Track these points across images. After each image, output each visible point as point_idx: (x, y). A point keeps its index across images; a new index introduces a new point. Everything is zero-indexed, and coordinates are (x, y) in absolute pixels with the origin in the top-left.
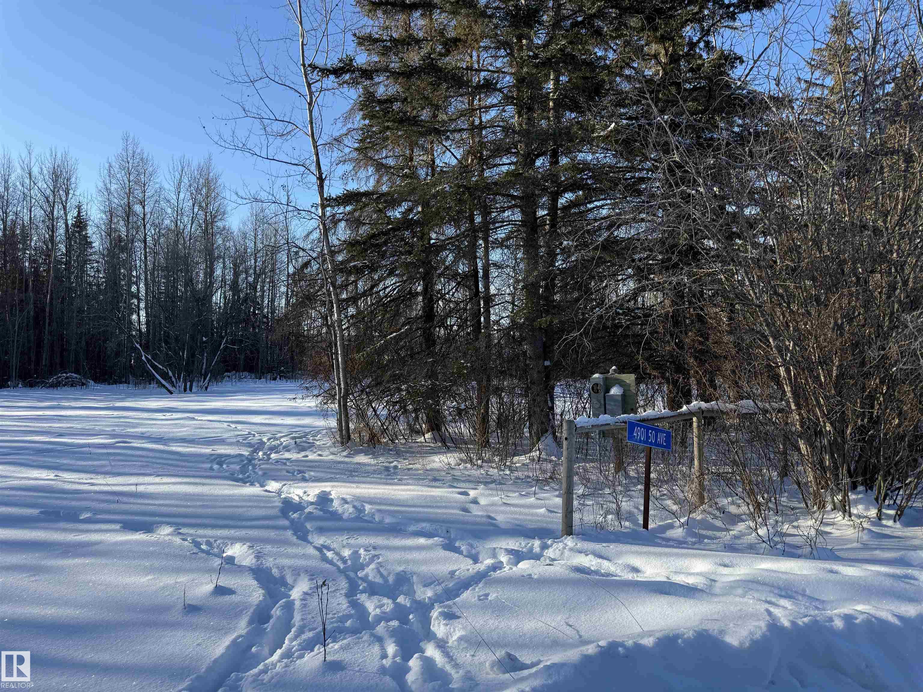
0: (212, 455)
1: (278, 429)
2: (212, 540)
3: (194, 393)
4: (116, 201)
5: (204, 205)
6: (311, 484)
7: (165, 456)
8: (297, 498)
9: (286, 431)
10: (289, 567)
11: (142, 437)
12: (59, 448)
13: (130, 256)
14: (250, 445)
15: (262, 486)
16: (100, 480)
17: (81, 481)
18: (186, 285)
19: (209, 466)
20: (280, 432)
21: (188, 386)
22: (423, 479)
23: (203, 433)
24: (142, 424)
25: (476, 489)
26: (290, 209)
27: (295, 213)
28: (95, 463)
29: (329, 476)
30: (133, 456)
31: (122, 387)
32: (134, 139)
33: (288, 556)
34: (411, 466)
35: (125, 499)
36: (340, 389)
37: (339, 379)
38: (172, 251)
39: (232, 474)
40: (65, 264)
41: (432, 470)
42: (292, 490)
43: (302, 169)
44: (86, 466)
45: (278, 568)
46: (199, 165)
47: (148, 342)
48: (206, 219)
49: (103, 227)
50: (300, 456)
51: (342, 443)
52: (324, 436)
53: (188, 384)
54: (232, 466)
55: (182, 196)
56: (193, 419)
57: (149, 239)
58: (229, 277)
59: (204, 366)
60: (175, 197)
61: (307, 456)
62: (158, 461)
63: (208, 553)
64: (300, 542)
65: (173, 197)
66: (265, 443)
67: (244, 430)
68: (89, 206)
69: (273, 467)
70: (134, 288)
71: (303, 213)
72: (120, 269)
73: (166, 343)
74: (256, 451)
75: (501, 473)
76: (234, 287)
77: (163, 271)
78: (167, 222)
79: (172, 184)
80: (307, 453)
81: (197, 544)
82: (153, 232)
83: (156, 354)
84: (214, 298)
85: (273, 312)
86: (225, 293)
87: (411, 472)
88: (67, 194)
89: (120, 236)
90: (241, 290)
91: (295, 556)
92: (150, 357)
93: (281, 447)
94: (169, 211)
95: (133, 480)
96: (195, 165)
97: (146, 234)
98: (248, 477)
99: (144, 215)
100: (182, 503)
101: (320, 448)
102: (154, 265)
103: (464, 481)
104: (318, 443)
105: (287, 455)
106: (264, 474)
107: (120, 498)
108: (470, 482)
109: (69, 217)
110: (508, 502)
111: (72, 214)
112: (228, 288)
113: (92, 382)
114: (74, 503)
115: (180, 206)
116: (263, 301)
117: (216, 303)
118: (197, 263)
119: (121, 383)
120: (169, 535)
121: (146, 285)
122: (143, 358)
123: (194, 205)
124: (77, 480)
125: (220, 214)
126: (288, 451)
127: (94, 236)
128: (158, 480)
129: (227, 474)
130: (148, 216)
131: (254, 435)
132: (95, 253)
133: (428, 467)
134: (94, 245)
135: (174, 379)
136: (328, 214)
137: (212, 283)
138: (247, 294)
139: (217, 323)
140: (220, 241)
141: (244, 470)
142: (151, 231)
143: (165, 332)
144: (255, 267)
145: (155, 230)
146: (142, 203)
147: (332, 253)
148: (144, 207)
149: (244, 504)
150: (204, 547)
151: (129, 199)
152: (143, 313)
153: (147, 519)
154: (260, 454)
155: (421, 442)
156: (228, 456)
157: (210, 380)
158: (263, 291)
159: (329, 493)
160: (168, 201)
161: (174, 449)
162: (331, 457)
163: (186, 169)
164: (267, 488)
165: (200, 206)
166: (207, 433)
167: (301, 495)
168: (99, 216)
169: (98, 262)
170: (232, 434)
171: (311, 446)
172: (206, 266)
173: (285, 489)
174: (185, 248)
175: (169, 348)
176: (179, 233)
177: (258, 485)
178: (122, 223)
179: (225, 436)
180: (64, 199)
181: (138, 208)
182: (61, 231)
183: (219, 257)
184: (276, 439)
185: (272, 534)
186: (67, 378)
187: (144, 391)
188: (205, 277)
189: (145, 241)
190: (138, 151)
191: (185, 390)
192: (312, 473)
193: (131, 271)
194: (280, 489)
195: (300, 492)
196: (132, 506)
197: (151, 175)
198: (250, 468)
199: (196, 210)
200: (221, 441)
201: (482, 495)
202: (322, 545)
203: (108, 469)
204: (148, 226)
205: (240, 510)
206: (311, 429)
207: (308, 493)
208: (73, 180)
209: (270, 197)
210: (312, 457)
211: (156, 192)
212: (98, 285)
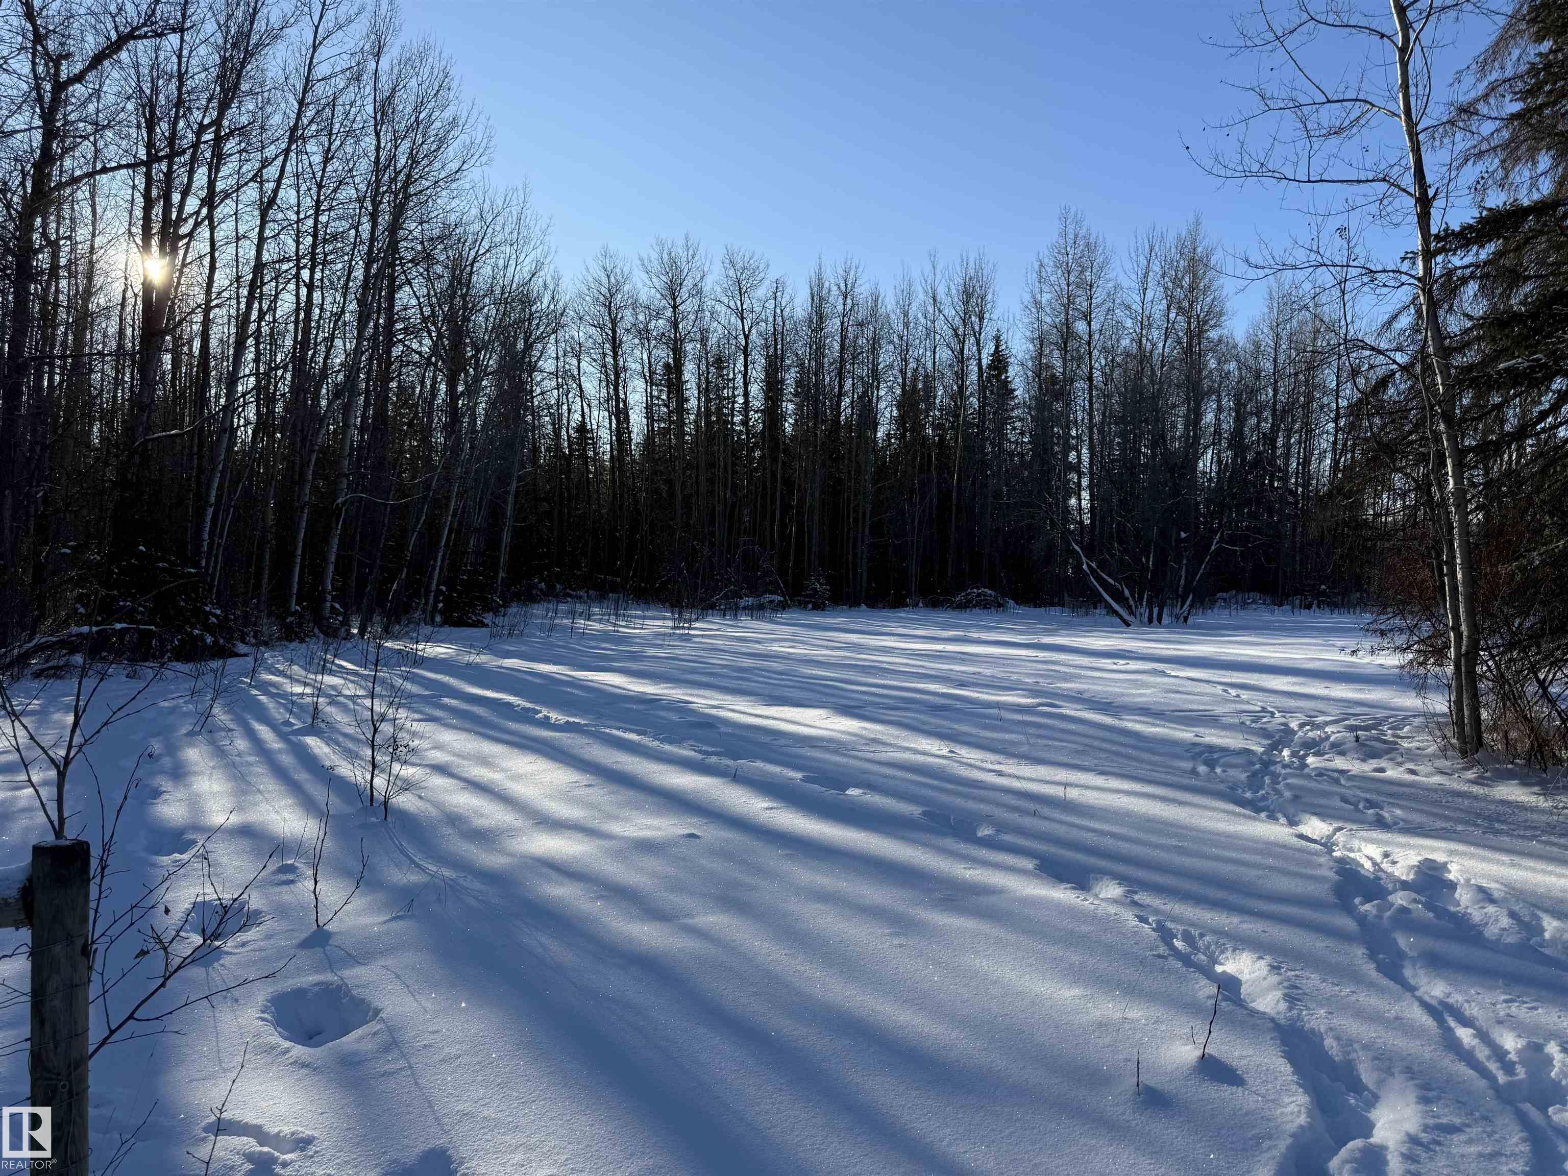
0: (1195, 744)
1: (1320, 705)
2: (1195, 932)
3: (1166, 627)
4: (1049, 320)
5: (1186, 304)
6: (1402, 839)
7: (1115, 737)
8: (1368, 865)
9: (1335, 711)
10: (1366, 1047)
11: (1078, 698)
12: (959, 705)
13: (1068, 405)
14: (1264, 733)
15: (1292, 823)
16: (1011, 767)
17: (985, 765)
18: (1153, 446)
19: (1187, 765)
20: (1323, 713)
21: (1155, 615)
23: (1176, 700)
24: (1080, 677)
26: (1353, 272)
27: (1366, 279)
28: (1007, 736)
29: (1440, 824)
30: (1063, 731)
31: (1055, 611)
32: (1076, 215)
33: (1360, 1014)
35: (1046, 811)
36: (1459, 636)
37: (1456, 617)
38: (1133, 390)
39: (1231, 788)
40: (978, 427)
42: (1356, 844)
43: (1383, 186)
44: (993, 739)
45: (1338, 1039)
46: (1179, 238)
47: (1092, 540)
48: (1189, 328)
49: (1030, 364)
50: (1367, 767)
51: (1464, 753)
52: (1419, 729)
53: (1156, 611)
54: (1232, 772)
55: (1150, 294)
56: (1162, 673)
57: (1096, 374)
58: (1228, 424)
59: (1182, 582)
60: (1138, 299)
61: (1382, 770)
62: (1105, 745)
63: (1186, 960)
64: (1385, 982)
65: (1135, 299)
66: (1294, 733)
67: (1255, 701)
68: (1010, 333)
69: (1313, 785)
70: (1073, 456)
71: (1382, 277)
72: (1052, 427)
73: (1121, 542)
74: (1276, 746)
76: (1237, 441)
77: (1116, 424)
78: (1125, 342)
79: (1134, 277)
80: (1383, 763)
81: (1166, 936)
82: (1103, 362)
83: (1105, 560)
84: (1201, 465)
85: (1306, 485)
86: (1219, 452)
88: (981, 319)
89: (1053, 375)
90: (1247, 448)
91: (1376, 1018)
92: (1094, 565)
93: (1327, 745)
94: (1129, 323)
95: (1062, 775)
96: (1171, 240)
97: (1091, 368)
98: (1264, 798)
99: (1090, 336)
100: (1142, 835)
101: (1412, 756)
102: (1104, 414)
104: (1405, 744)
105: (1340, 763)
106: (1296, 798)
107: (1038, 807)
109: (984, 355)
111: (989, 349)
112: (1224, 444)
113: (1012, 603)
114: (971, 805)
115: (1147, 313)
116: (1287, 465)
117: (1204, 473)
118: (1174, 406)
119: (1052, 604)
120: (1115, 901)
121: (1091, 449)
122: (1085, 567)
123: (1169, 308)
124: (979, 763)
125: (1215, 314)
126: (1342, 753)
127: (1017, 379)
128: (1100, 781)
129: (1221, 787)
130: (1096, 336)
131: (1272, 714)
132: (1017, 406)
134: (1016, 393)
135: (1131, 602)
136: (1438, 272)
137: (1197, 438)
138: (1258, 453)
139: (1207, 507)
140: (1213, 364)
141: (1255, 781)
142: (1100, 361)
143: (1119, 524)
144: (1275, 404)
145: (1106, 359)
146: (1087, 317)
147: (1445, 352)
148: (1089, 324)
149: (1258, 859)
150: (1178, 944)
151: (1067, 314)
152: (1085, 495)
153: (1080, 857)
154: (1286, 753)
156: (1225, 750)
157: (1191, 606)
158: (1288, 447)
159: (1444, 867)
160: (1128, 307)
161: (1130, 725)
162: (1437, 779)
163: (1157, 248)
164: (1304, 829)
165: (1180, 308)
166: (1185, 701)
167: (1378, 859)
168: (1024, 348)
169: (1021, 420)
170: (1229, 708)
171: (1390, 750)
172: (1189, 409)
173: (1340, 837)
174: (1153, 382)
175: (1126, 551)
176: (1143, 358)
177: (1283, 820)
178: (1056, 353)
179: (1219, 710)
180: (977, 328)
181: (1080, 327)
182: (973, 377)
183: (1211, 391)
184: (1316, 726)
185: (1319, 944)
186: (979, 595)
187: (1085, 619)
188: (1186, 427)
189: (1090, 378)
190: (1082, 232)
191: (1150, 621)
192: (1398, 812)
193: (1068, 428)
194: (1330, 837)
195: (1375, 852)
196: (1056, 826)
197: (1101, 268)
198: (1267, 780)
199: (1172, 316)
200: (1212, 721)
202: (1441, 1003)
203: (1024, 749)
204: (1095, 353)
205: (1252, 873)
206: (1387, 713)
207: (1395, 857)
208: (989, 297)
209: (1313, 256)
210: (1393, 773)
211: (1109, 295)
212: (1022, 455)
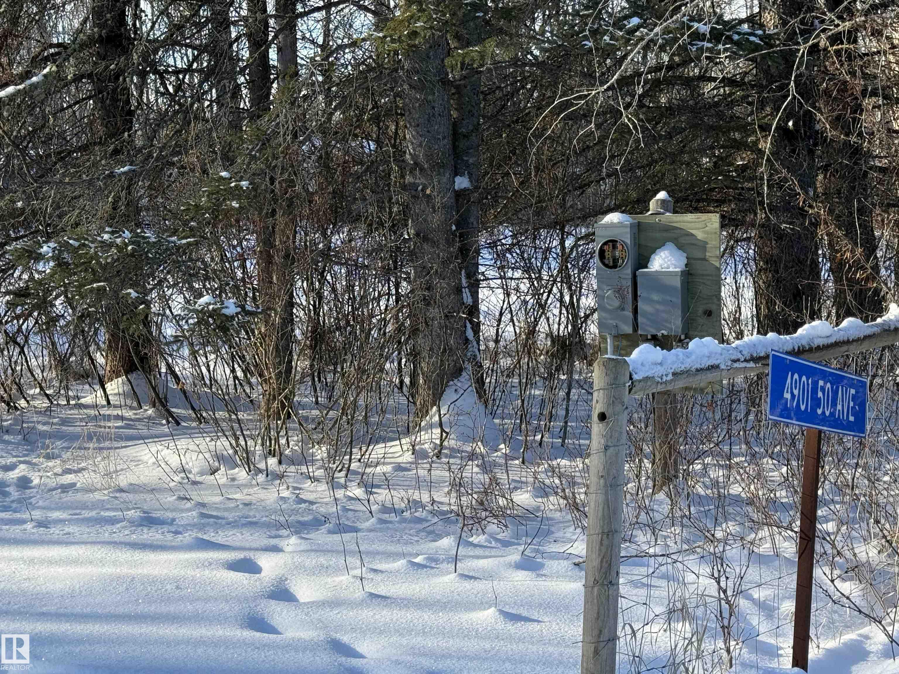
22: (112, 521)
25: (276, 549)
34: (69, 478)
41: (133, 489)
75: (340, 493)
87: (70, 497)
103: (234, 524)
108: (253, 524)
110: (381, 590)
133: (123, 481)
155: (95, 406)
201: (299, 568)
